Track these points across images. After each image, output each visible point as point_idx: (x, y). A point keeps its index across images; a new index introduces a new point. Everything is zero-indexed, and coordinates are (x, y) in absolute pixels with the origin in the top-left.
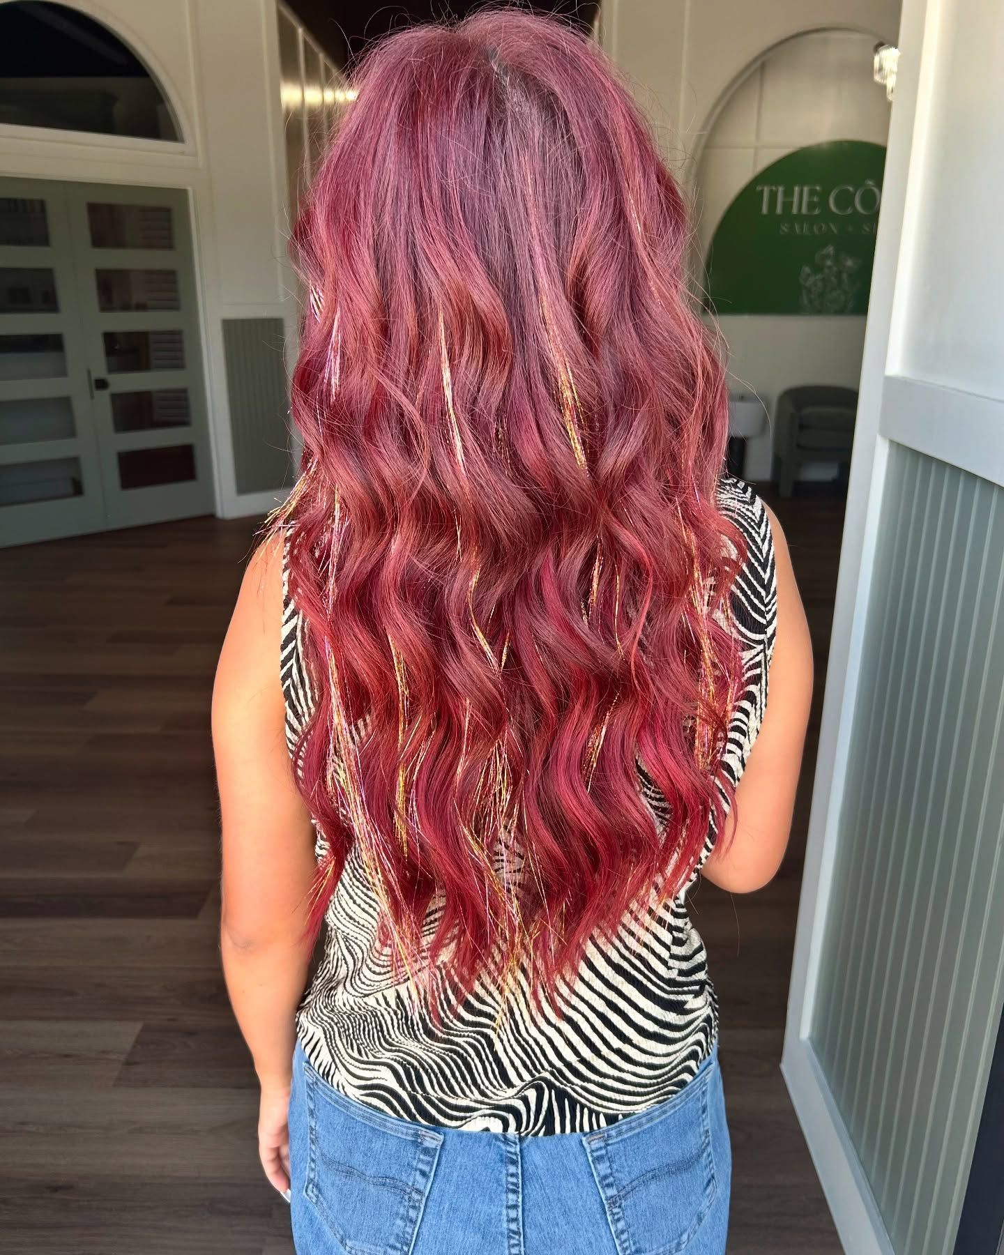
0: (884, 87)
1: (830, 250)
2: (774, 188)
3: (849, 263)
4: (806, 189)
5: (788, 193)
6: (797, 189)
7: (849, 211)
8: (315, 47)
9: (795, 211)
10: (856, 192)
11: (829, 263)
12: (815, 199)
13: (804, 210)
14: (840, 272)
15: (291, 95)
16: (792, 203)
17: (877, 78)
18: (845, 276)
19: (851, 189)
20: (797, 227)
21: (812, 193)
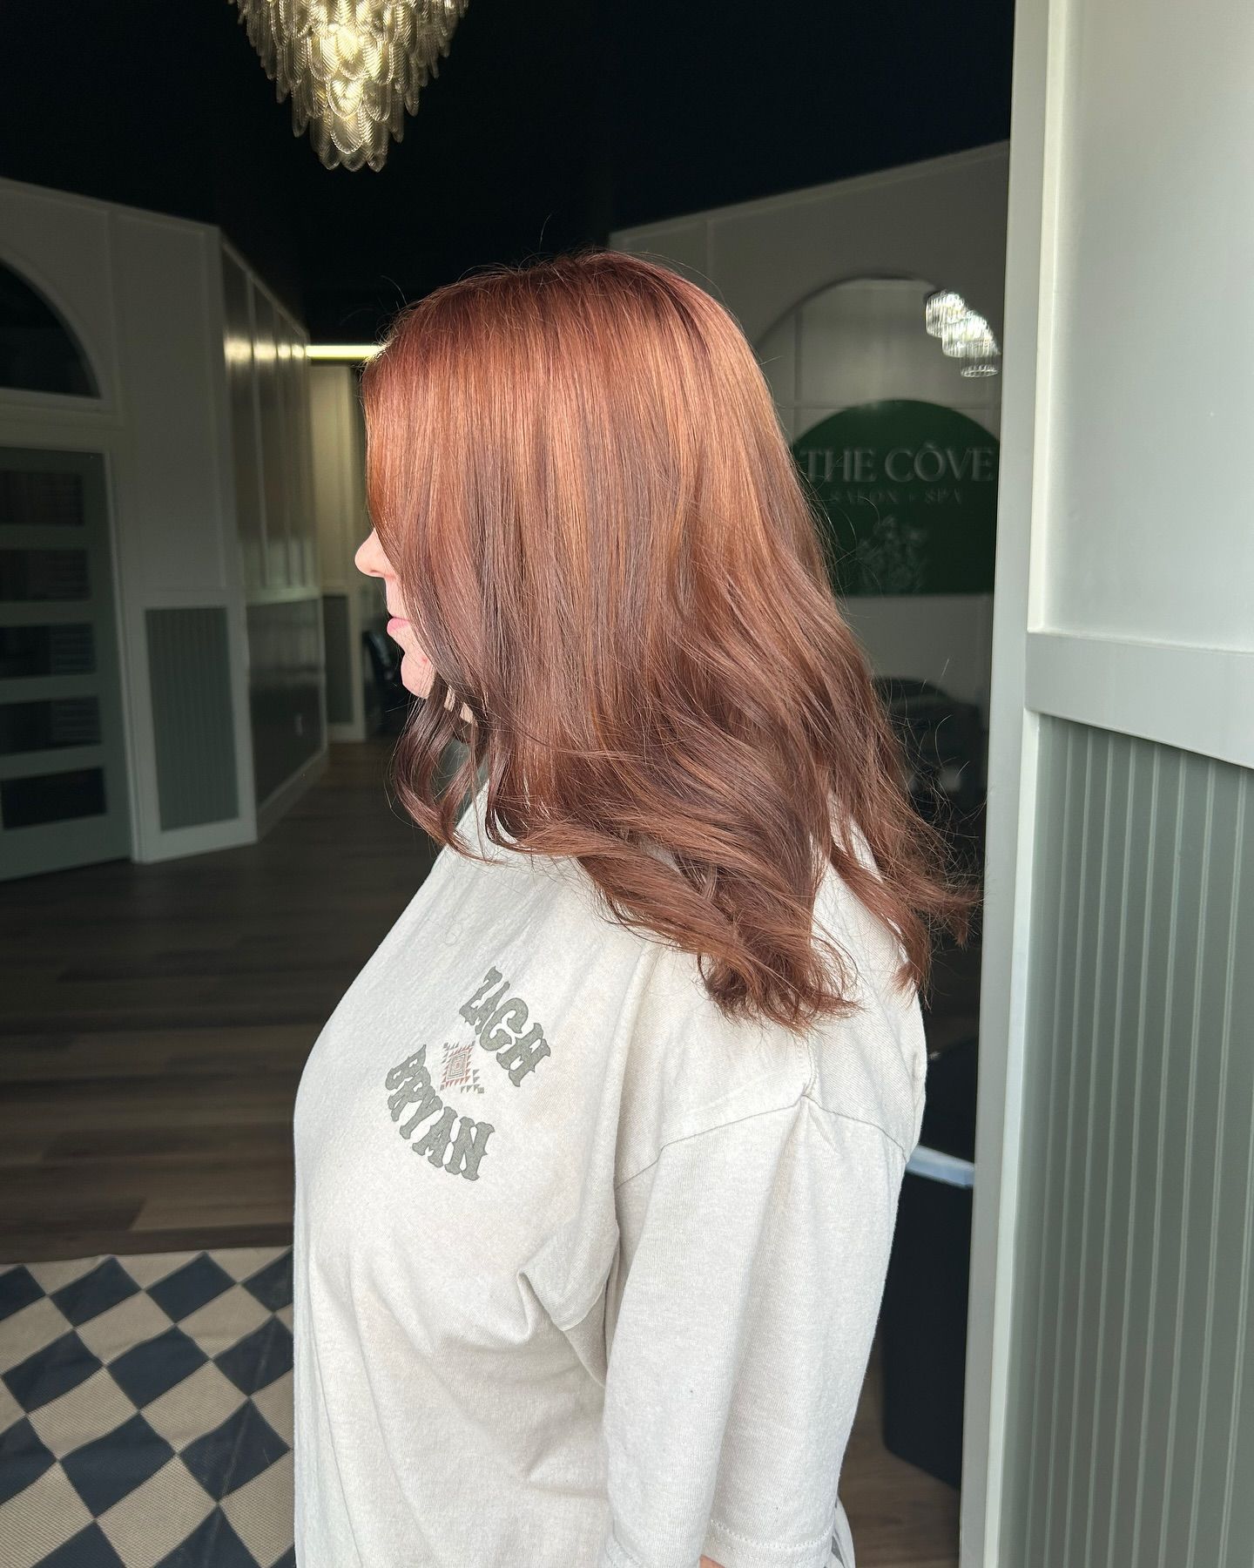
0: (940, 340)
1: (891, 521)
2: (820, 453)
3: (914, 535)
4: (857, 454)
5: (838, 456)
6: (847, 453)
7: (909, 477)
8: (267, 294)
9: (846, 477)
10: (915, 456)
11: (890, 536)
12: (869, 465)
13: (857, 477)
14: (903, 547)
15: (236, 351)
16: (842, 469)
17: (930, 330)
18: (909, 550)
19: (909, 453)
20: (850, 495)
21: (865, 457)
